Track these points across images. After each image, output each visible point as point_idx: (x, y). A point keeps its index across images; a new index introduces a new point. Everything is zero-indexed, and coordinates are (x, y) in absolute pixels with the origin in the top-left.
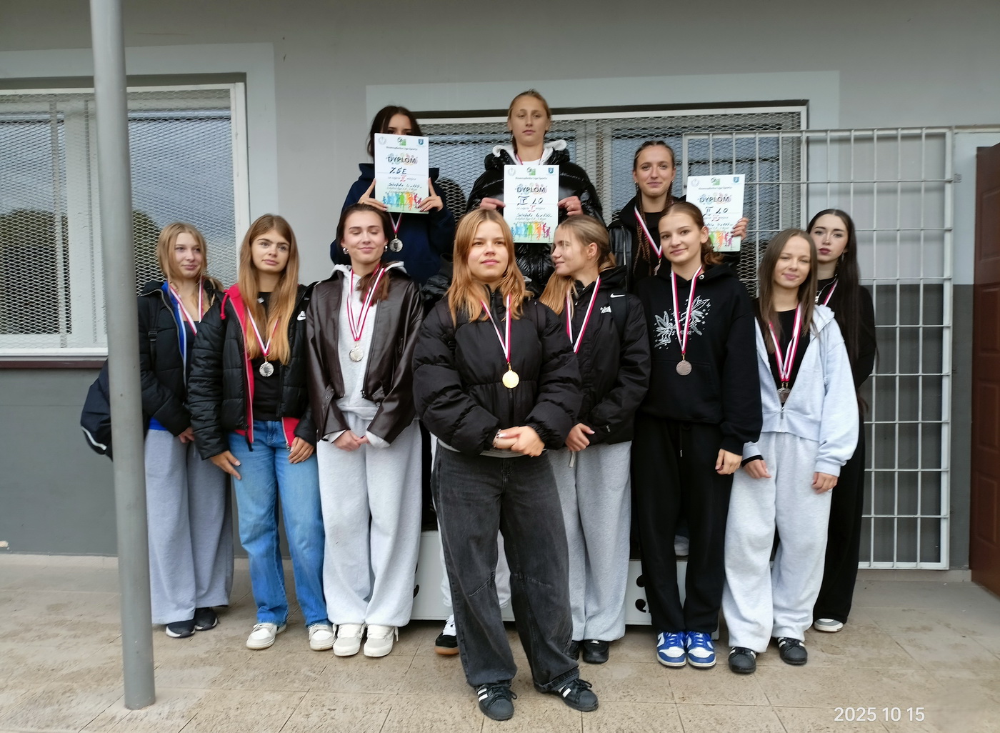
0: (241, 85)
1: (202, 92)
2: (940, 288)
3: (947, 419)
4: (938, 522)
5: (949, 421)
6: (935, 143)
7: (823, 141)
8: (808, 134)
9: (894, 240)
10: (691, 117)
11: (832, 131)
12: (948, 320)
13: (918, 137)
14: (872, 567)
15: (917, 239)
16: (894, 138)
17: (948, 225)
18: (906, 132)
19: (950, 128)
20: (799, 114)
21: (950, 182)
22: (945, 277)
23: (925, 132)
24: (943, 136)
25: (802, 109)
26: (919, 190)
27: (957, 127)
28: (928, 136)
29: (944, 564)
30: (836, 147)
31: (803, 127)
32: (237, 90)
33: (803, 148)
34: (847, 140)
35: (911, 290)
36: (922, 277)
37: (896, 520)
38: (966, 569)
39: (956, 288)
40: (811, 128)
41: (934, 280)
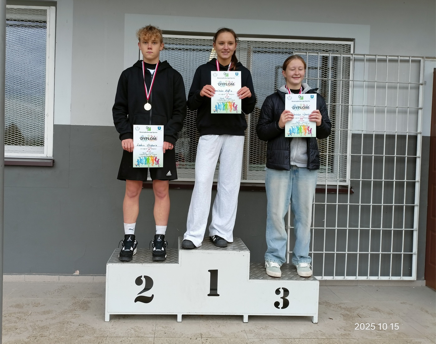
0: (54, 8)
1: (30, 10)
2: (415, 137)
3: (417, 204)
4: (411, 256)
5: (419, 205)
6: (415, 64)
7: (362, 60)
8: (355, 56)
9: (395, 112)
10: (297, 43)
11: (367, 55)
12: (419, 153)
13: (408, 61)
14: (379, 279)
15: (406, 112)
16: (396, 61)
17: (420, 106)
18: (402, 58)
19: (423, 57)
20: (350, 45)
21: (422, 84)
22: (418, 132)
23: (411, 58)
24: (420, 61)
25: (351, 43)
26: (407, 88)
27: (427, 58)
28: (413, 61)
29: (414, 277)
30: (367, 64)
31: (352, 52)
32: (51, 11)
33: (351, 63)
34: (374, 60)
35: (402, 138)
36: (407, 131)
37: (392, 255)
38: (423, 280)
39: (424, 138)
40: (356, 53)
41: (413, 133)
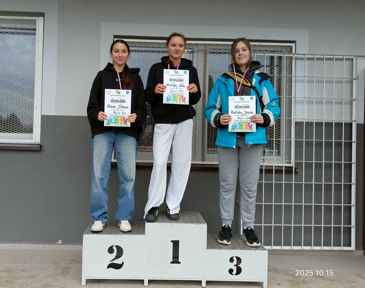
0: (42, 18)
1: (23, 20)
2: (351, 124)
3: (354, 182)
4: (350, 228)
5: (355, 183)
6: (348, 62)
7: (303, 59)
8: (297, 56)
9: (332, 103)
11: (307, 55)
12: (354, 138)
13: (342, 59)
14: (322, 249)
15: (342, 103)
16: (332, 59)
17: (354, 98)
18: (337, 57)
19: (355, 56)
20: (292, 47)
21: (355, 79)
22: (353, 120)
23: (345, 57)
24: (352, 59)
25: (293, 45)
26: (342, 82)
27: (358, 56)
28: (346, 59)
29: (353, 247)
30: (307, 62)
31: (294, 52)
32: (40, 20)
33: (293, 61)
34: (313, 59)
35: (339, 125)
36: (343, 119)
37: (332, 227)
38: (361, 250)
39: (358, 125)
40: (297, 53)
41: (348, 121)
